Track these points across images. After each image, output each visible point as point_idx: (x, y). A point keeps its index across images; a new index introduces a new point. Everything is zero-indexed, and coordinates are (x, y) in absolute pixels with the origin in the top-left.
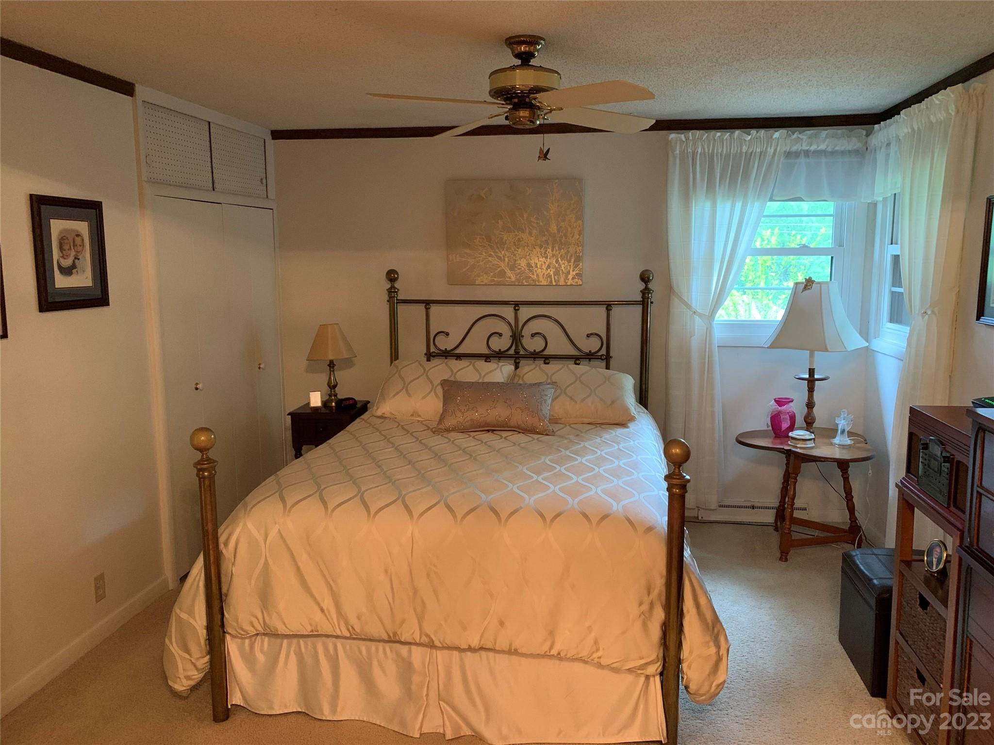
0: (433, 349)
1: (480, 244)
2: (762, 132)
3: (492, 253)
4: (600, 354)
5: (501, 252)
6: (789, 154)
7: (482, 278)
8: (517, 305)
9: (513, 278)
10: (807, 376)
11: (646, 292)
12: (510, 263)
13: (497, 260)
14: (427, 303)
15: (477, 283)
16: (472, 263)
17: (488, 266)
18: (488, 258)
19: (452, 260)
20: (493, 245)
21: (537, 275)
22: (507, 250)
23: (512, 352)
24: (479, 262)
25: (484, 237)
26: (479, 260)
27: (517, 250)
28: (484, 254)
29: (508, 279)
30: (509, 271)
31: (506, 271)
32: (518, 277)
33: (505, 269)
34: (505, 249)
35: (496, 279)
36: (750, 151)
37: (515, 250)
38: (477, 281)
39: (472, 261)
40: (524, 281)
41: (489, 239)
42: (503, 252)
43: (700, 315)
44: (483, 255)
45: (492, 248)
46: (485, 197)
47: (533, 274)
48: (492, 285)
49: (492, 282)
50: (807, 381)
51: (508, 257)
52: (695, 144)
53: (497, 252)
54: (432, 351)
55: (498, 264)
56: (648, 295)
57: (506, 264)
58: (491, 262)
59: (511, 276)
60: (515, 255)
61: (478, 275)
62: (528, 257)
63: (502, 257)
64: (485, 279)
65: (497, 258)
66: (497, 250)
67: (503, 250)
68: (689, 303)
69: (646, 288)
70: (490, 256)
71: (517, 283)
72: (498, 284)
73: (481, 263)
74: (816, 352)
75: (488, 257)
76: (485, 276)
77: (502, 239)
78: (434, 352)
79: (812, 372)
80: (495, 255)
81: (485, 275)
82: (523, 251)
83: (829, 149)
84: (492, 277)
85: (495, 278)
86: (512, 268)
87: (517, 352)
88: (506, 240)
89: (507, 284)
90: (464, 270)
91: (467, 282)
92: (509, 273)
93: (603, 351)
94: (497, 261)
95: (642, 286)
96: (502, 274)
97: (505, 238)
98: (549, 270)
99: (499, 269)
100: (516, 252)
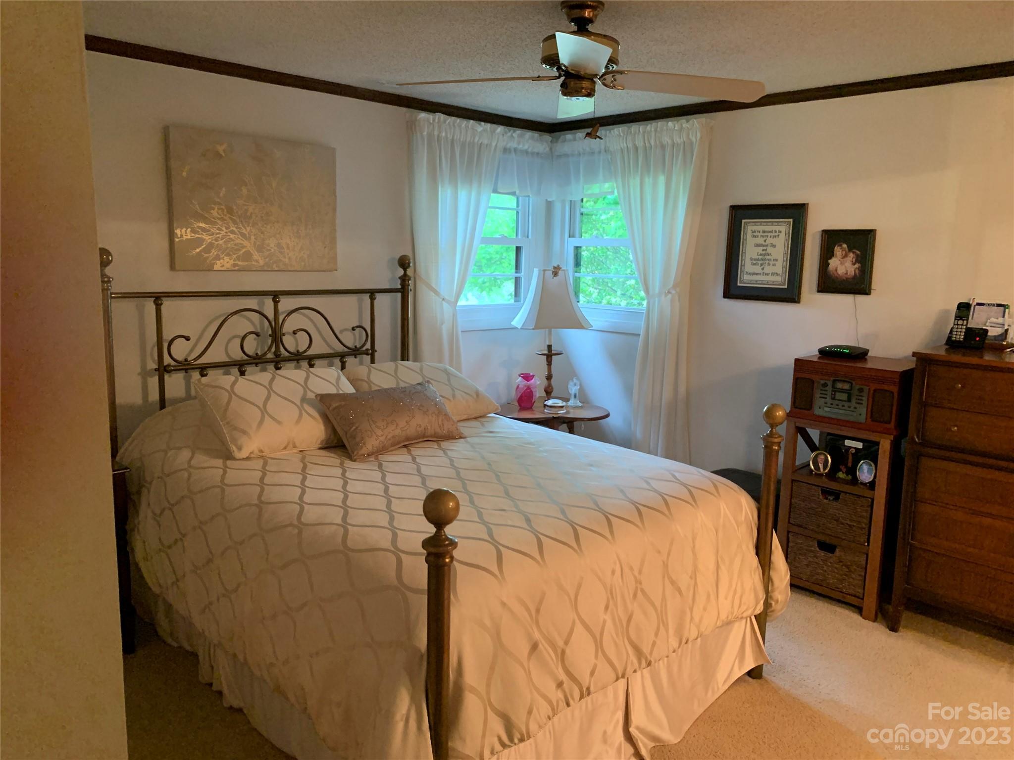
0: (167, 360)
1: (219, 217)
2: (488, 126)
3: (234, 229)
4: (364, 349)
5: (246, 229)
6: (506, 150)
7: (222, 261)
8: (276, 296)
9: (262, 262)
10: (546, 352)
11: (404, 279)
12: (258, 243)
13: (242, 238)
14: (158, 298)
15: (216, 268)
16: (209, 241)
17: (229, 245)
18: (229, 236)
19: (182, 236)
20: (234, 218)
21: (290, 259)
22: (253, 226)
23: (270, 356)
24: (219, 241)
25: (223, 207)
26: (219, 237)
27: (265, 226)
28: (224, 229)
29: (256, 264)
30: (256, 253)
31: (252, 252)
32: (267, 260)
33: (251, 250)
34: (251, 225)
35: (240, 263)
36: (480, 142)
37: (263, 226)
38: (215, 266)
39: (207, 238)
40: (275, 266)
41: (230, 211)
42: (248, 229)
43: (448, 302)
44: (223, 231)
45: (235, 222)
46: (223, 155)
47: (285, 257)
48: (235, 270)
49: (234, 267)
50: (545, 356)
51: (255, 235)
52: (440, 127)
53: (240, 228)
54: (165, 363)
55: (242, 244)
56: (408, 282)
57: (253, 243)
58: (233, 240)
59: (259, 259)
60: (262, 233)
61: (218, 258)
62: (278, 236)
63: (247, 235)
64: (226, 262)
65: (241, 236)
66: (241, 226)
67: (248, 226)
68: (438, 290)
69: (405, 274)
70: (233, 232)
71: (266, 268)
72: (242, 270)
73: (221, 242)
74: (553, 329)
75: (229, 234)
76: (226, 259)
77: (247, 211)
78: (169, 365)
79: (550, 347)
80: (238, 231)
81: (225, 257)
82: (273, 228)
83: (530, 150)
84: (235, 260)
85: (239, 261)
86: (260, 249)
87: (277, 354)
88: (251, 214)
89: (255, 269)
90: (198, 250)
91: (203, 267)
92: (256, 256)
93: (368, 346)
94: (242, 240)
95: (401, 272)
96: (248, 256)
97: (251, 210)
98: (302, 253)
99: (244, 250)
100: (264, 228)
